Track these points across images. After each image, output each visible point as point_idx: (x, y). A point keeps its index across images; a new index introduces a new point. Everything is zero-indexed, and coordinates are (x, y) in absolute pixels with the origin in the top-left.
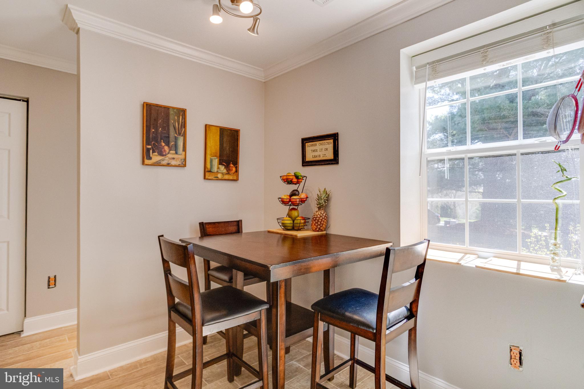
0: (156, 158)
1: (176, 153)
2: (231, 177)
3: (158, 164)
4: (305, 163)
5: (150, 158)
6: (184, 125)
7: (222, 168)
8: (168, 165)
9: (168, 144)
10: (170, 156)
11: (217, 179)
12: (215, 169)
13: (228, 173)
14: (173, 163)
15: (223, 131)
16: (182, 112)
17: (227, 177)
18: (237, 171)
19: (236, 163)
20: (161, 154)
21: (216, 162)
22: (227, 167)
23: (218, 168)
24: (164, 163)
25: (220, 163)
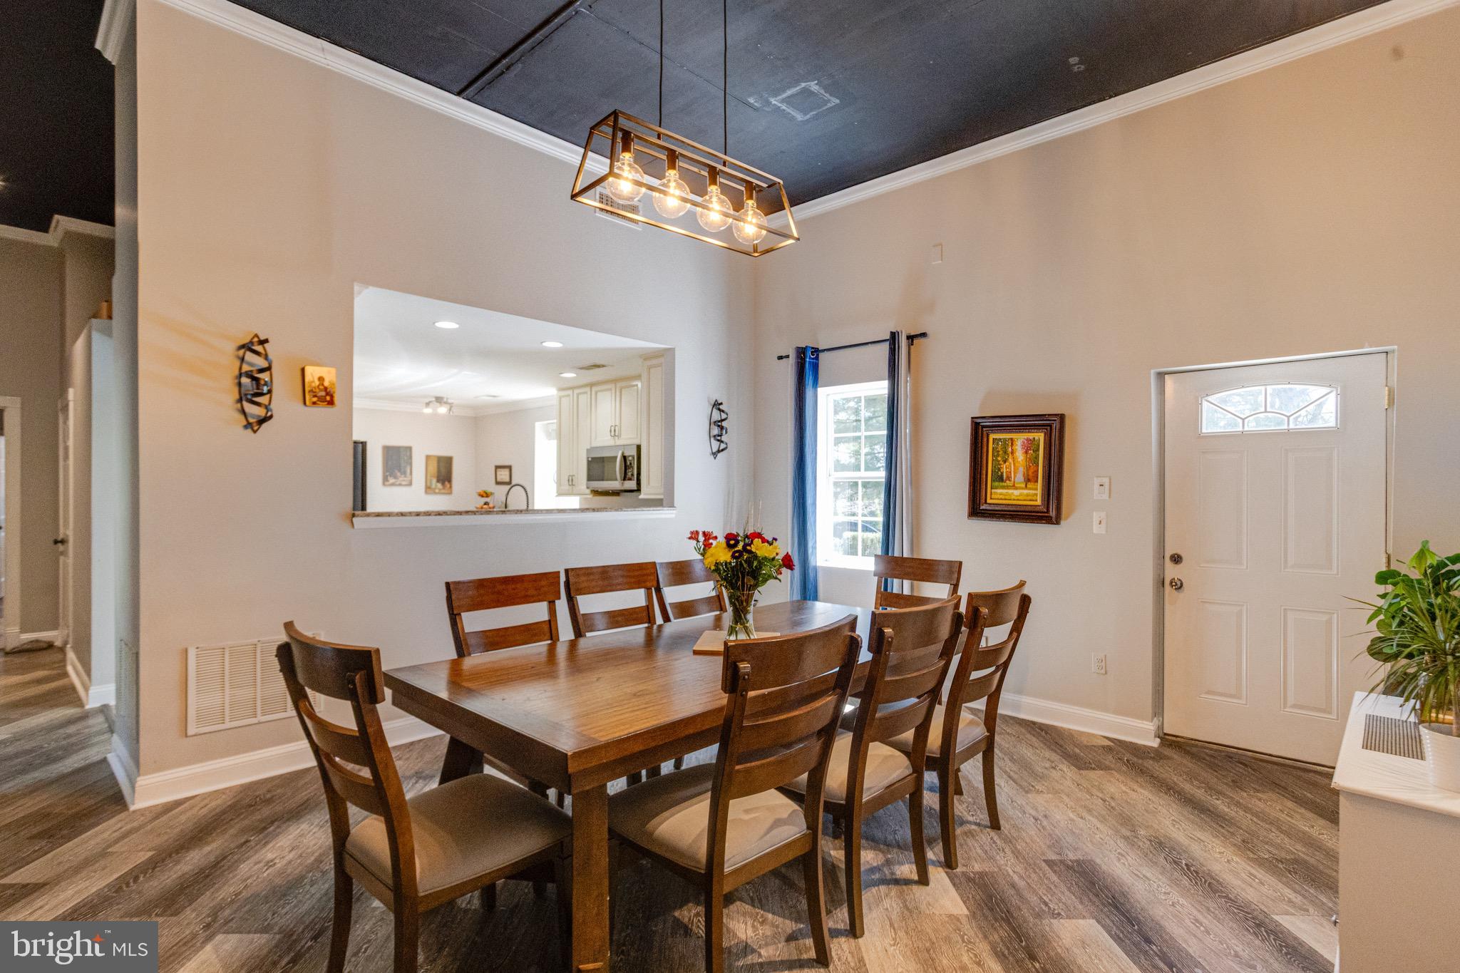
0: (392, 480)
1: (405, 477)
2: (446, 492)
3: (393, 485)
4: (498, 483)
5: (387, 481)
6: (411, 457)
7: (439, 485)
8: (400, 485)
9: (399, 471)
10: (401, 479)
11: (435, 493)
12: (433, 486)
13: (444, 488)
14: (404, 483)
15: (440, 459)
16: (410, 448)
17: (443, 491)
18: (451, 487)
19: (450, 481)
20: (395, 477)
21: (434, 481)
22: (443, 484)
23: (436, 486)
24: (397, 483)
25: (438, 481)
